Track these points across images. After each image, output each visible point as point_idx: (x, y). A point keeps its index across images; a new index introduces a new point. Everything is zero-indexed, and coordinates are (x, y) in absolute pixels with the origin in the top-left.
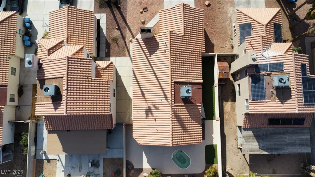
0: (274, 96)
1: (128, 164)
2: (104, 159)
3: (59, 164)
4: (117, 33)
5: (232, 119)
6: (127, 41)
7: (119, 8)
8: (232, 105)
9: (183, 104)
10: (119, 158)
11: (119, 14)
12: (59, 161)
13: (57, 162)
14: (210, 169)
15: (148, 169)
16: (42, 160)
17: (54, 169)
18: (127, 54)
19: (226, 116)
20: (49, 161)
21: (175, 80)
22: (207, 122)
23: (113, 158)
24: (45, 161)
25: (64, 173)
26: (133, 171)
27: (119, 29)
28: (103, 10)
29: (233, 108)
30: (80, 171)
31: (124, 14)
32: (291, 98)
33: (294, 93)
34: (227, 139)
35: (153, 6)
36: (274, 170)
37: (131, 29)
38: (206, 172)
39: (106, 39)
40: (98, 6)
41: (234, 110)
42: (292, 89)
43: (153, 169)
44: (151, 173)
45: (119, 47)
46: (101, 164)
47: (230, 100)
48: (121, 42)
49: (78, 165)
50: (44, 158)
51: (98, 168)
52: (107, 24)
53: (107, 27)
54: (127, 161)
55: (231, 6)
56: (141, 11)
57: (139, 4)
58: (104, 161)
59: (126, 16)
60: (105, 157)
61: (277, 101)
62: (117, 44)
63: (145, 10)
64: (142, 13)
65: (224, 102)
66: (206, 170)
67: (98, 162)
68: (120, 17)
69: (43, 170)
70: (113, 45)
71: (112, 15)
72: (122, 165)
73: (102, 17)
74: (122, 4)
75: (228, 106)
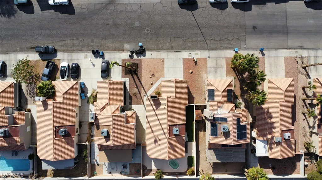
0: (222, 135)
1: (144, 166)
2: (130, 164)
3: (104, 166)
4: (136, 90)
5: (203, 141)
6: (142, 95)
7: (137, 75)
8: (204, 133)
9: (174, 137)
10: (138, 163)
11: (137, 78)
12: (104, 165)
13: (103, 166)
14: (189, 170)
15: (155, 169)
16: (95, 164)
17: (102, 169)
18: (142, 103)
19: (200, 140)
20: (98, 165)
21: (170, 124)
22: (189, 143)
23: (135, 163)
24: (96, 165)
25: (107, 171)
26: (146, 171)
27: (137, 88)
28: (127, 75)
29: (204, 135)
30: (117, 171)
31: (140, 78)
32: (230, 137)
33: (231, 135)
34: (200, 153)
35: (158, 73)
36: (226, 170)
37: (145, 88)
38: (188, 171)
39: (130, 94)
40: (124, 73)
41: (205, 136)
42: (231, 132)
43: (158, 170)
44: (157, 172)
45: (137, 99)
46: (128, 166)
47: (203, 130)
48: (138, 95)
49: (115, 167)
50: (96, 163)
51: (127, 169)
52: (130, 84)
53: (130, 86)
54: (143, 165)
55: (205, 73)
56: (150, 76)
57: (149, 72)
58: (130, 165)
59: (141, 80)
60: (130, 163)
61: (223, 138)
62: (136, 97)
63: (153, 76)
64: (151, 78)
65: (199, 132)
66: (187, 170)
67: (127, 165)
68: (138, 80)
69: (95, 170)
70: (134, 98)
71: (133, 79)
72: (140, 167)
73: (127, 80)
74: (138, 72)
75: (201, 134)
